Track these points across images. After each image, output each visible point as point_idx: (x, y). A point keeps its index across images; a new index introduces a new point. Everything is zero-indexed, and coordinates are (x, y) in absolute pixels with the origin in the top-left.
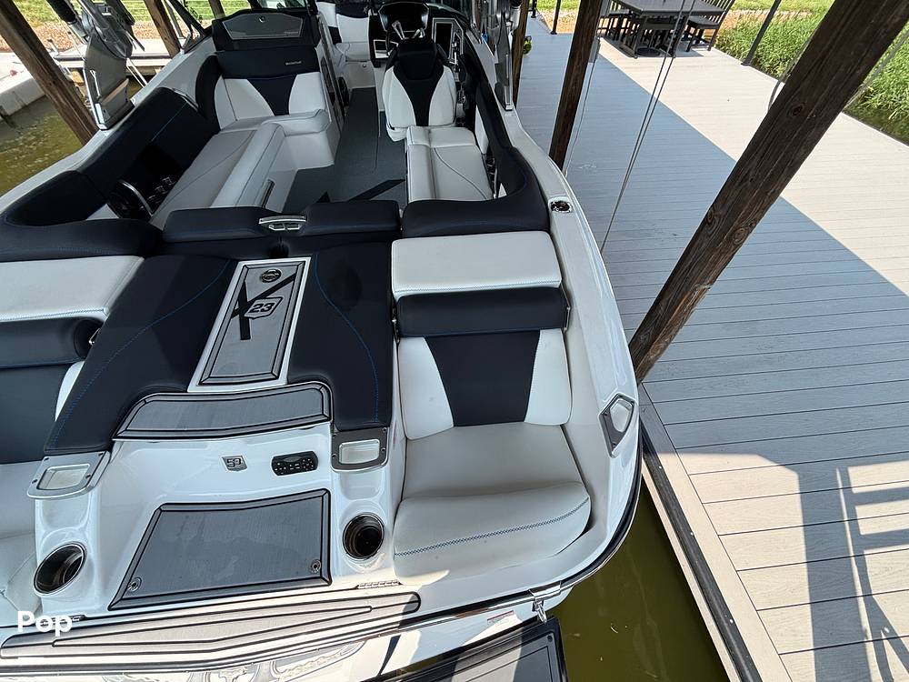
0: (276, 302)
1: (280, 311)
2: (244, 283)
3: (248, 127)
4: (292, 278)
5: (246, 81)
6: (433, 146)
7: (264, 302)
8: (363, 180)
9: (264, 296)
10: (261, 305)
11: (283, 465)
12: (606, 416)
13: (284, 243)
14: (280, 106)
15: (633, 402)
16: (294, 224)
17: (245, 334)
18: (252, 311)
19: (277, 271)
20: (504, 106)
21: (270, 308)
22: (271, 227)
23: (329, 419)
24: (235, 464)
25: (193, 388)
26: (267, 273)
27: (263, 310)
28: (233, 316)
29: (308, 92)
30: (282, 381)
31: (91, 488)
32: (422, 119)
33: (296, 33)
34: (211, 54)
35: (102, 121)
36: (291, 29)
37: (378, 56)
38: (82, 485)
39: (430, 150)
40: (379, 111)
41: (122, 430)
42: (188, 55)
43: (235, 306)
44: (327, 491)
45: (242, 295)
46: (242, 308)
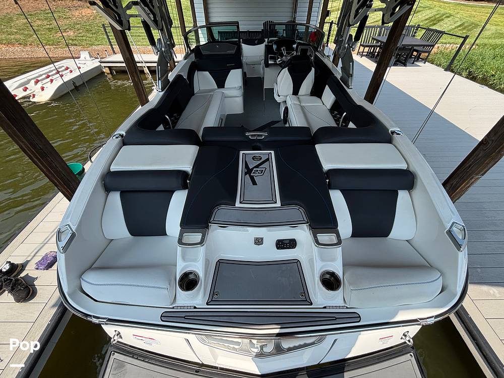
0: (264, 170)
1: (267, 173)
2: (246, 161)
3: (208, 93)
4: (268, 160)
5: (207, 73)
6: (303, 105)
7: (258, 169)
8: (264, 118)
9: (257, 166)
10: (257, 171)
11: (282, 244)
12: (450, 233)
13: (258, 144)
14: (221, 84)
15: (463, 226)
16: (261, 136)
17: (254, 183)
18: (253, 173)
19: (260, 156)
20: (348, 87)
21: (262, 172)
22: (250, 137)
23: (308, 223)
24: (259, 241)
25: (238, 204)
26: (254, 156)
27: (259, 173)
28: (245, 175)
29: (235, 78)
30: (279, 204)
31: (203, 245)
32: (296, 92)
33: (233, 52)
34: (193, 60)
35: (160, 88)
36: (230, 50)
37: (270, 62)
38: (201, 243)
39: (301, 106)
40: (264, 88)
41: (212, 220)
42: (186, 61)
43: (245, 170)
44: (298, 261)
45: (247, 166)
46: (249, 171)
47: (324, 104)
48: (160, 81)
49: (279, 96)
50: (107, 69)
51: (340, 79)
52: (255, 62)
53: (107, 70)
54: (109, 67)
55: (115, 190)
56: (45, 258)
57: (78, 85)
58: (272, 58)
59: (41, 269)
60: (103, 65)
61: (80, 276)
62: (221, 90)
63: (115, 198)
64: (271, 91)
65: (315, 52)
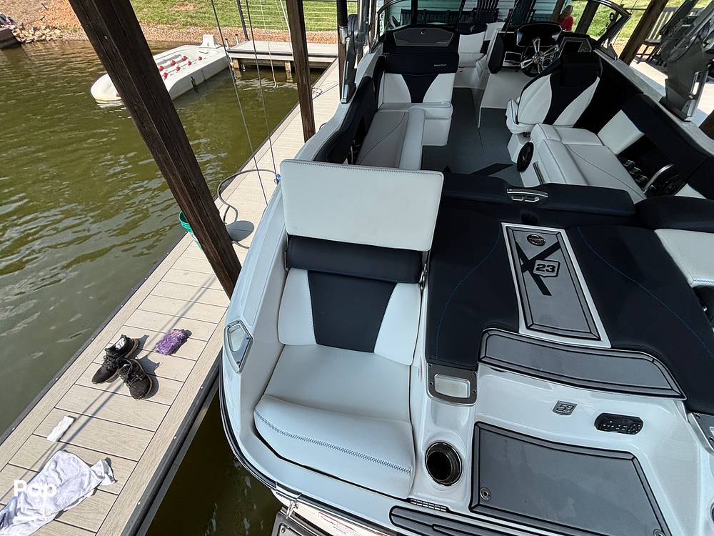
0: (556, 265)
1: (564, 274)
2: (516, 243)
3: (399, 109)
5: (400, 76)
6: (565, 142)
7: (545, 263)
10: (544, 266)
11: (606, 422)
13: (530, 212)
14: (418, 96)
16: (534, 197)
18: (538, 269)
19: (540, 238)
21: (553, 271)
22: (512, 197)
23: (681, 397)
24: (564, 409)
25: (523, 330)
26: (530, 236)
27: (547, 270)
28: (523, 272)
29: (442, 88)
30: (605, 343)
31: (474, 404)
32: (550, 119)
34: (381, 55)
35: (345, 97)
37: (505, 64)
38: (472, 399)
39: (565, 145)
40: (481, 107)
41: (482, 355)
42: (373, 55)
43: (519, 263)
44: (635, 457)
45: (521, 255)
46: (528, 265)
47: (603, 145)
48: (347, 86)
49: (517, 123)
50: (236, 61)
51: (660, 102)
52: (464, 63)
53: (235, 64)
54: (239, 60)
55: (299, 266)
56: (167, 338)
57: (197, 84)
58: (509, 57)
59: (163, 353)
60: (231, 55)
61: (254, 409)
62: (417, 106)
63: (300, 280)
64: (501, 114)
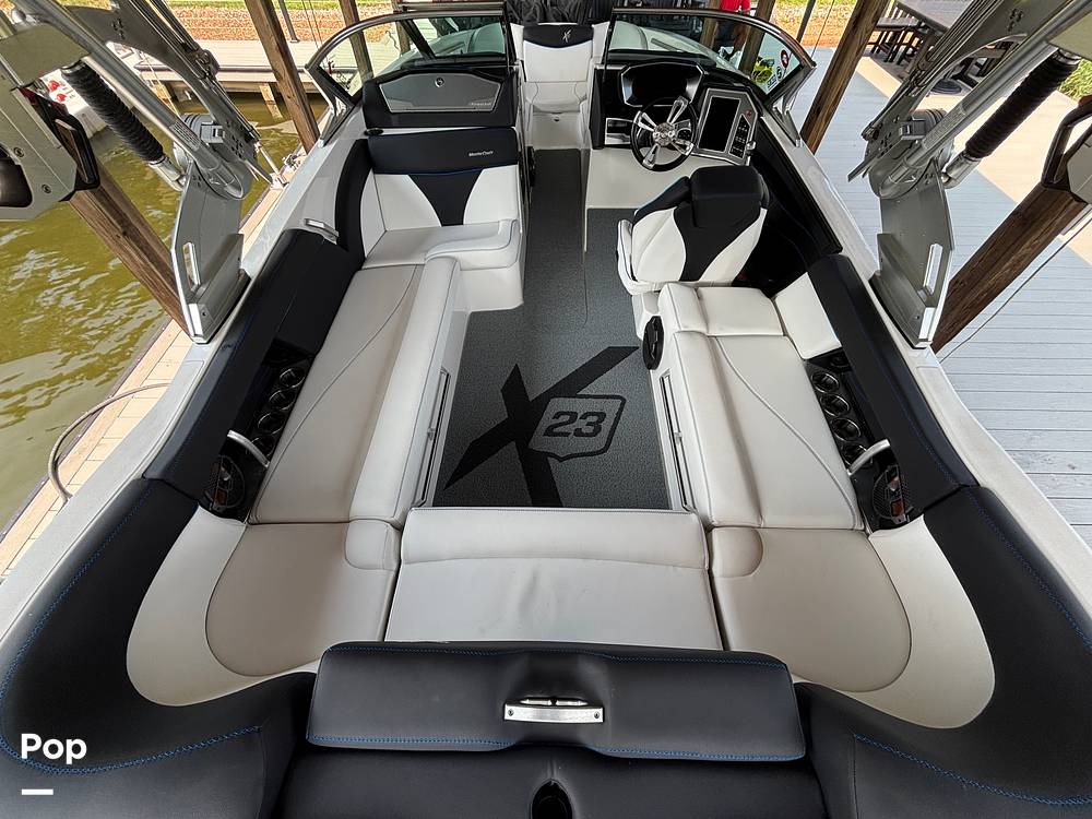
5: (407, 178)
6: (713, 331)
14: (451, 211)
20: (911, 342)
32: (692, 272)
33: (487, 105)
34: (360, 136)
35: (199, 331)
36: (480, 99)
37: (608, 141)
39: (711, 340)
40: (587, 207)
42: (330, 147)
47: (785, 334)
48: (195, 306)
49: (634, 279)
50: (162, 86)
51: (870, 282)
52: (562, 105)
58: (615, 129)
62: (453, 232)
65: (760, 114)
